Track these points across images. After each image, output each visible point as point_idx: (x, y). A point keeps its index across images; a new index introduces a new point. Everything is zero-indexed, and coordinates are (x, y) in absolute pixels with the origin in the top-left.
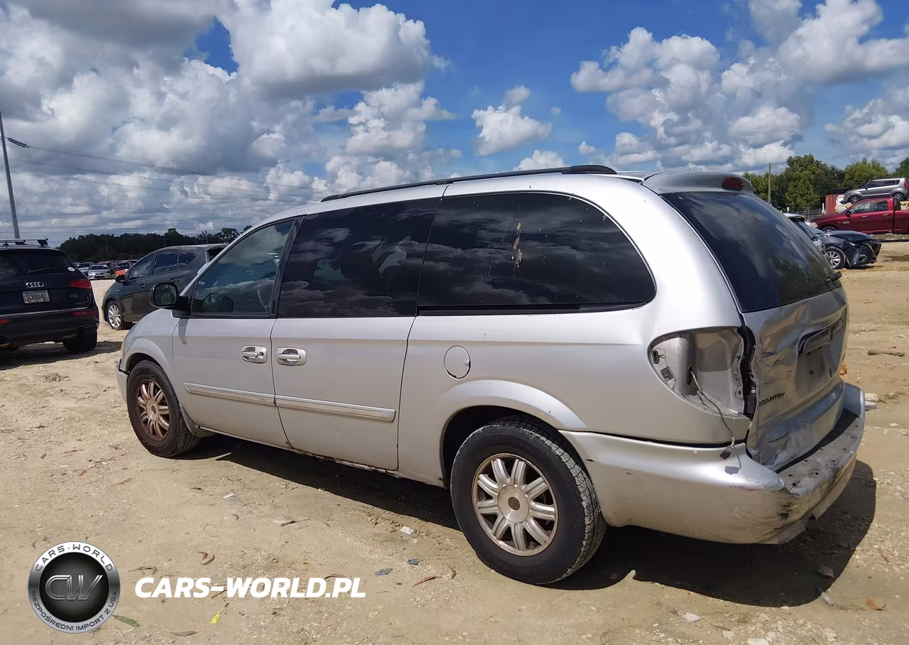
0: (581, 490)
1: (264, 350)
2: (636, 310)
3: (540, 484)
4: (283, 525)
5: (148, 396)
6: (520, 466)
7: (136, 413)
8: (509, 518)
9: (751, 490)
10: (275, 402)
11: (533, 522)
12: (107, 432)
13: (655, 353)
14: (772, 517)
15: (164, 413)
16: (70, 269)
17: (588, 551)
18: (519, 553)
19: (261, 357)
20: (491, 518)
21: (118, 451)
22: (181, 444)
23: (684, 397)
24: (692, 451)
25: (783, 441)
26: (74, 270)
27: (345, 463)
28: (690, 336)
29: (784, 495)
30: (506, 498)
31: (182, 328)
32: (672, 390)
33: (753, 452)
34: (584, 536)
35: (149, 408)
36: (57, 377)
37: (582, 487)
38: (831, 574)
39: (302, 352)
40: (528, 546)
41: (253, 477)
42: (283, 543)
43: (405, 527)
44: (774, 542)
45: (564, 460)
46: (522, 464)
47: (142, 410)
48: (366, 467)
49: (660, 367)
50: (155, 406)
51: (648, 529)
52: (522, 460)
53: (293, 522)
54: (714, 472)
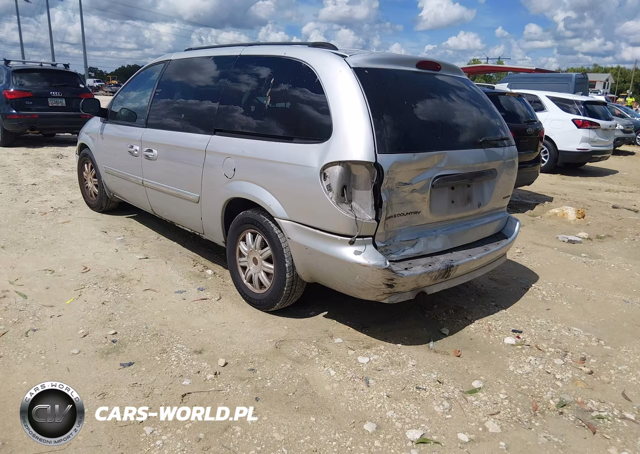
0: (286, 256)
1: (138, 148)
2: (320, 145)
3: (268, 251)
4: (140, 259)
5: (88, 172)
6: (259, 238)
7: (82, 181)
8: (252, 269)
9: (365, 266)
10: (143, 183)
11: (262, 273)
12: (71, 192)
13: (325, 174)
14: (380, 285)
15: (95, 183)
16: (81, 85)
17: (289, 295)
18: (256, 291)
19: (136, 152)
20: (244, 268)
21: (71, 204)
22: (104, 205)
23: (337, 204)
24: (337, 239)
25: (413, 242)
26: (83, 87)
27: (180, 226)
28: (347, 165)
29: (387, 272)
30: (252, 257)
31: (102, 129)
32: (330, 198)
33: (379, 244)
34: (285, 284)
35: (88, 179)
36: (60, 156)
37: (287, 255)
38: (447, 332)
39: (155, 152)
40: (261, 288)
41: (141, 230)
42: (133, 268)
43: (210, 270)
44: (386, 301)
45: (279, 237)
46: (260, 236)
47: (85, 180)
48: (189, 230)
49: (325, 184)
50: (92, 178)
51: (323, 286)
52: (259, 235)
53: (147, 258)
54: (348, 252)
